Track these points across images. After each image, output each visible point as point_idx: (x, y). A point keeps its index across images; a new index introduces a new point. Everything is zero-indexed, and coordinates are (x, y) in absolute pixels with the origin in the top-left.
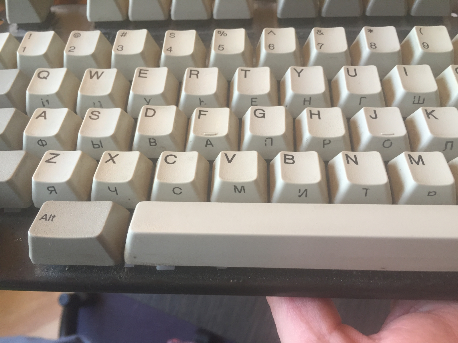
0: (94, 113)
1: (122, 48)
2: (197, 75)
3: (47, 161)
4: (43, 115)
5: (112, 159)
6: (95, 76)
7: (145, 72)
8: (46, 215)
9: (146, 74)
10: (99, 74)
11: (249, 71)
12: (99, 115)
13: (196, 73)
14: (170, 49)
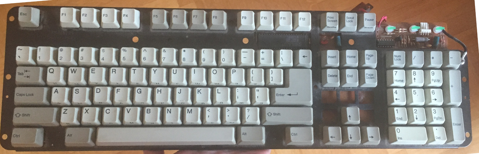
0: (77, 90)
1: (83, 58)
2: (115, 71)
3: (64, 113)
4: (56, 91)
5: (87, 111)
6: (74, 72)
7: (94, 70)
8: (69, 134)
9: (94, 71)
10: (75, 70)
11: (136, 70)
12: (78, 91)
13: (115, 70)
14: (103, 59)
